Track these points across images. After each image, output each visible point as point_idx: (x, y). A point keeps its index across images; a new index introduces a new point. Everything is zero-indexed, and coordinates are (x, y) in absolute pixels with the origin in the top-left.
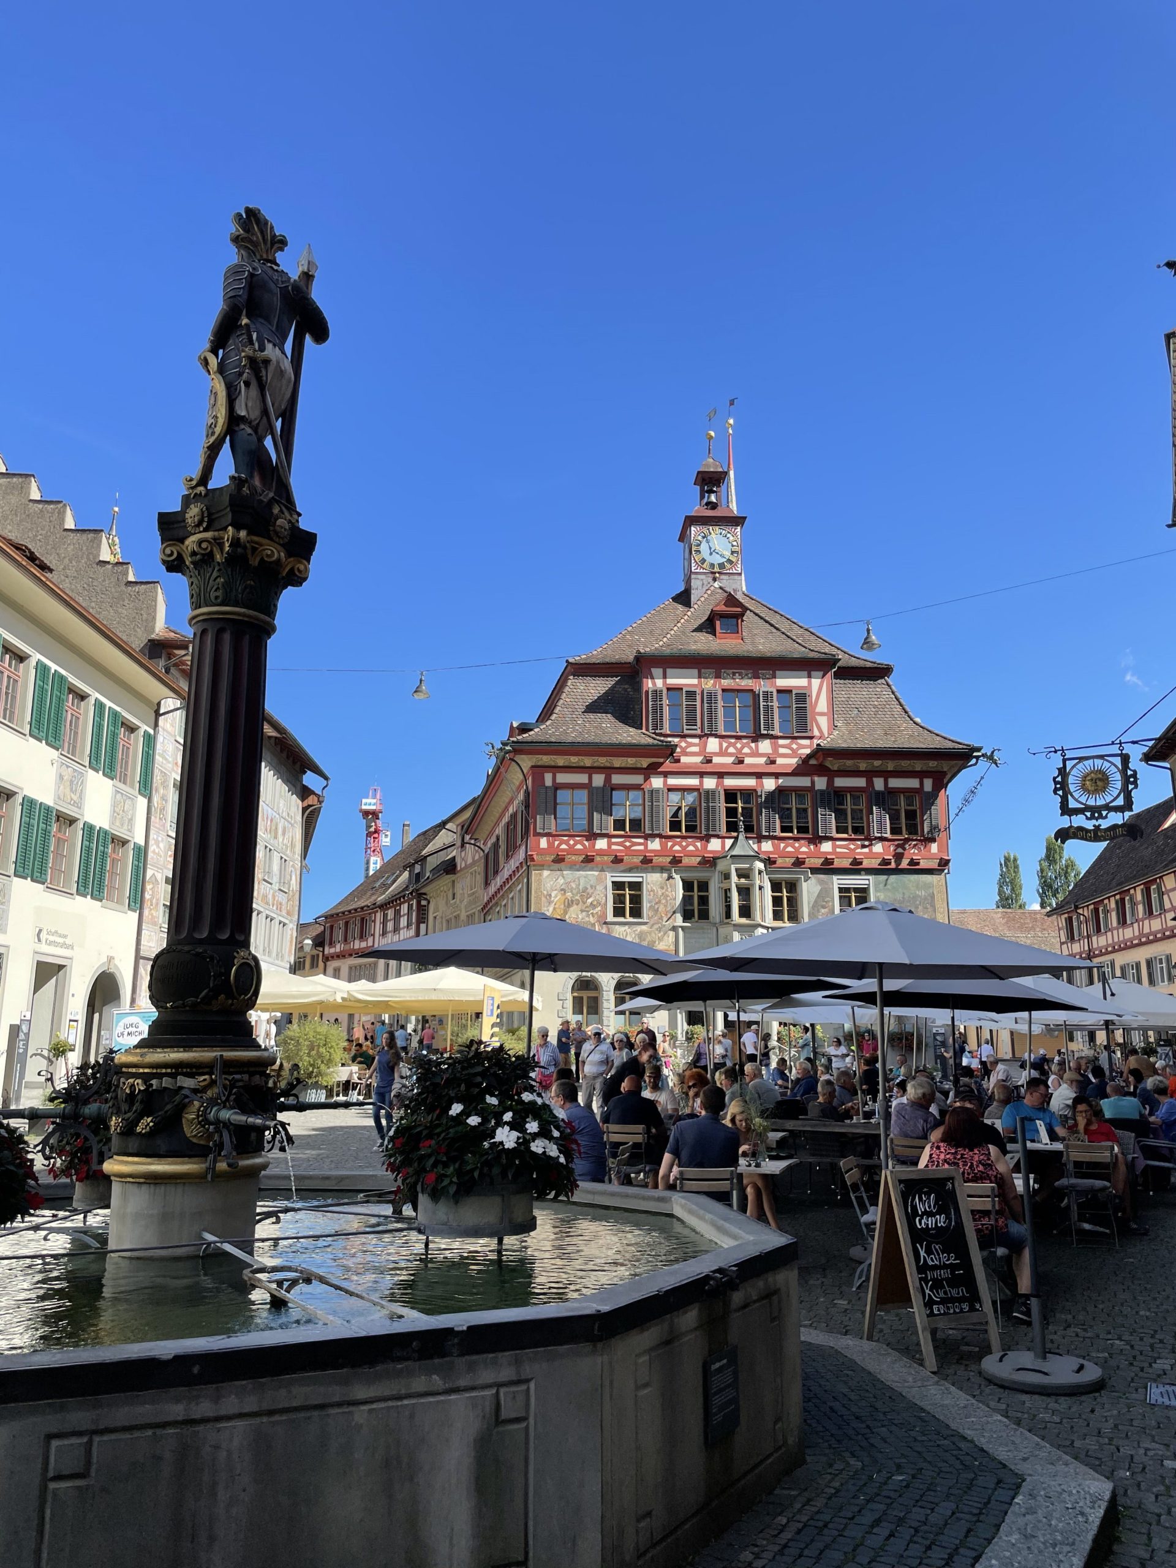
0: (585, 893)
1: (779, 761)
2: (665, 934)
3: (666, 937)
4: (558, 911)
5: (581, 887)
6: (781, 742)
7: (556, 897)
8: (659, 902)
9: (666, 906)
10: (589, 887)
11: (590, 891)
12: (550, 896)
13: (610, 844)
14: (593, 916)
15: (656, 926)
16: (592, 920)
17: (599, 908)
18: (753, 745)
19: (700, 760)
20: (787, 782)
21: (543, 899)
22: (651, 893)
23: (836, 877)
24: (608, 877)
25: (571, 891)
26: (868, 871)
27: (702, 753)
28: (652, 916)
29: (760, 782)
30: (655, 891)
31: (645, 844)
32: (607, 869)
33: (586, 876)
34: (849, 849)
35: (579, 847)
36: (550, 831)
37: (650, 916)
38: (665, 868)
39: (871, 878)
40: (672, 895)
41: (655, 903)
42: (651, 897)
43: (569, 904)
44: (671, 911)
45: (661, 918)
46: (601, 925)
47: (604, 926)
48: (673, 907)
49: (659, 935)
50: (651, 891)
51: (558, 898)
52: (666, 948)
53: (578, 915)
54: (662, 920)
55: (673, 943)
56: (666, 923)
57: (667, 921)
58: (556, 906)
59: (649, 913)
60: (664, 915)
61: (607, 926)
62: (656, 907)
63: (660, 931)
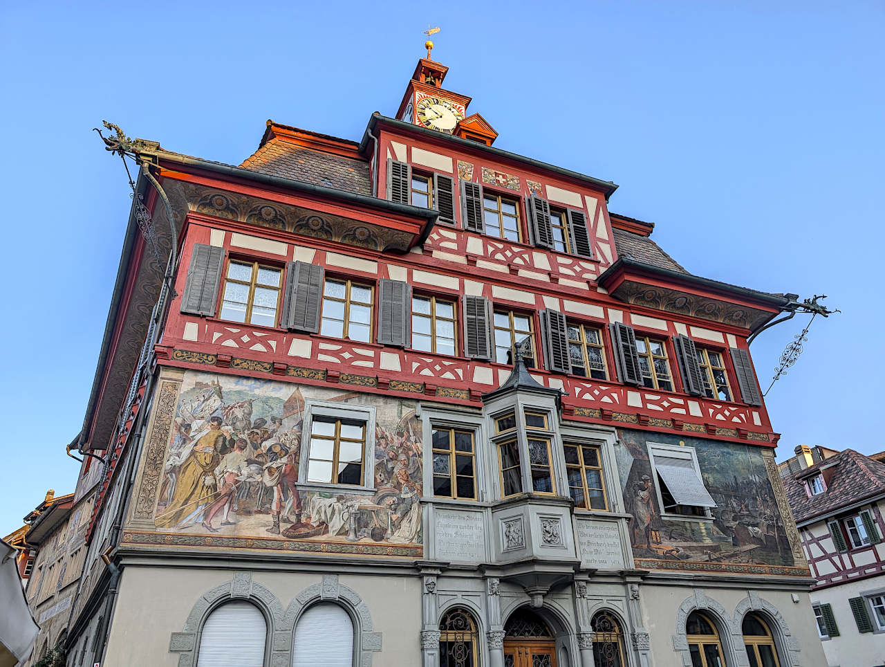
0: (259, 431)
1: (562, 281)
2: (405, 514)
3: (405, 523)
4: (201, 458)
5: (253, 418)
6: (561, 260)
7: (200, 430)
8: (394, 458)
9: (406, 466)
10: (268, 419)
11: (270, 426)
12: (188, 427)
13: (315, 351)
14: (271, 473)
15: (389, 500)
16: (268, 481)
17: (284, 460)
18: (526, 256)
19: (462, 260)
20: (573, 307)
21: (173, 431)
22: (383, 442)
23: (650, 445)
24: (307, 408)
25: (234, 424)
26: (688, 438)
27: (462, 250)
28: (383, 481)
29: (540, 302)
30: (389, 439)
31: (377, 360)
32: (305, 393)
33: (266, 401)
34: (663, 407)
35: (259, 347)
36: (205, 313)
37: (379, 481)
38: (406, 402)
39: (693, 450)
40: (417, 448)
41: (387, 458)
42: (381, 447)
43: (225, 447)
44: (414, 477)
45: (398, 486)
46: (284, 491)
47: (290, 493)
48: (419, 469)
49: (394, 517)
50: (382, 438)
51: (204, 433)
52: (407, 542)
53: (239, 469)
54: (400, 490)
55: (419, 534)
56: (406, 496)
57: (407, 493)
58: (197, 448)
59: (378, 476)
60: (402, 482)
61: (297, 495)
62: (390, 466)
63: (395, 510)
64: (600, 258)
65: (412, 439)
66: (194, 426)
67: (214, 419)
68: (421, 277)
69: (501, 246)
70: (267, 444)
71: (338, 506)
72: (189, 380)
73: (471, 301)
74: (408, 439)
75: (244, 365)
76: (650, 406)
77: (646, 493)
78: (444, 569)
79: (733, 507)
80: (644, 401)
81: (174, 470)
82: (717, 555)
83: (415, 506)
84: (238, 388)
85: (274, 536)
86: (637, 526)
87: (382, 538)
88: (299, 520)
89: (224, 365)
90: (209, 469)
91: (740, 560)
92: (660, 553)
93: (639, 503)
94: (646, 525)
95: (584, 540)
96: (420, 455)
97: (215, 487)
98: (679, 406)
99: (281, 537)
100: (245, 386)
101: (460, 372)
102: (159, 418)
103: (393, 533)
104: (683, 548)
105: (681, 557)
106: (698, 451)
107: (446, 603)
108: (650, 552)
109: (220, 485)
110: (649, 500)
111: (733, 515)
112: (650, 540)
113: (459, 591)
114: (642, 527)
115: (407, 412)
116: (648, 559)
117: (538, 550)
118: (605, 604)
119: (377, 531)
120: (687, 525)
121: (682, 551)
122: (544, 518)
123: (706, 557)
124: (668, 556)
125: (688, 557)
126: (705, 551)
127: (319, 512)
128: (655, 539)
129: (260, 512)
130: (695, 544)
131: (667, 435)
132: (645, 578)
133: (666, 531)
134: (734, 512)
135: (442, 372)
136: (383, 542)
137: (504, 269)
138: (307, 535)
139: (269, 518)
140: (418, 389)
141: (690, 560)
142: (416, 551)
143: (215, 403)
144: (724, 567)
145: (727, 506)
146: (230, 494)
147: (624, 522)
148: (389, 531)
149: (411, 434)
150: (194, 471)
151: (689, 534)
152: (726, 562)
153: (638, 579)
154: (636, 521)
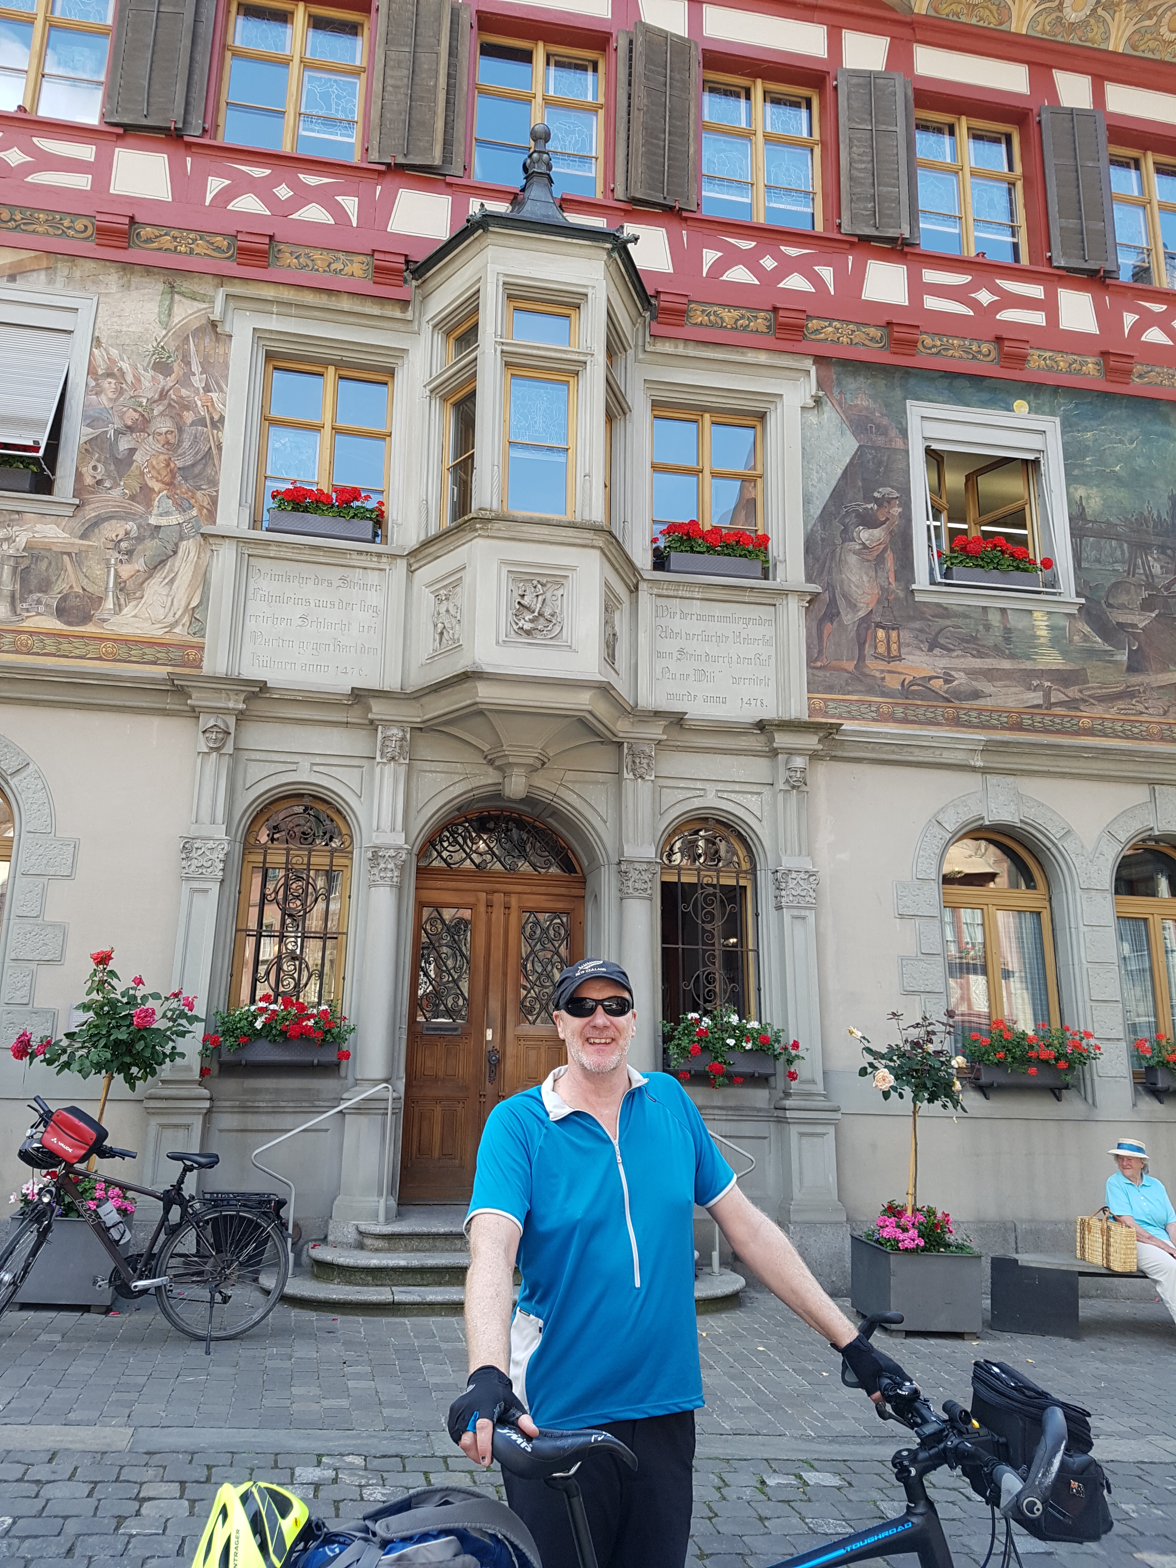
2: (157, 565)
3: (155, 588)
9: (172, 447)
15: (114, 530)
20: (733, 26)
22: (109, 385)
23: (917, 409)
26: (1043, 392)
28: (99, 482)
30: (129, 378)
31: (101, 169)
34: (974, 304)
37: (89, 481)
38: (186, 285)
39: (1052, 425)
40: (210, 406)
41: (118, 424)
42: (103, 399)
44: (193, 475)
45: (145, 495)
48: (208, 458)
49: (126, 571)
50: (109, 375)
52: (157, 632)
54: (149, 505)
55: (195, 613)
56: (163, 521)
57: (167, 513)
59: (88, 471)
60: (157, 486)
62: (124, 444)
63: (130, 553)
65: (198, 381)
74: (185, 380)
76: (932, 303)
77: (878, 533)
78: (256, 697)
79: (1150, 575)
80: (917, 288)
82: (1073, 692)
83: (189, 546)
86: (831, 614)
87: (86, 619)
91: (1140, 707)
92: (892, 682)
93: (853, 559)
94: (862, 614)
95: (670, 645)
98: (1026, 303)
101: (350, 204)
103: (119, 607)
104: (972, 673)
105: (958, 695)
106: (1067, 426)
107: (266, 779)
110: (885, 550)
111: (1145, 594)
112: (868, 650)
113: (303, 755)
114: (849, 618)
115: (185, 311)
116: (855, 698)
118: (711, 800)
119: (73, 602)
120: (994, 619)
121: (961, 679)
122: (521, 575)
123: (1036, 698)
124: (915, 692)
125: (976, 695)
126: (1035, 683)
128: (882, 649)
130: (1006, 664)
131: (976, 379)
132: (833, 742)
133: (921, 631)
134: (1149, 586)
135: (296, 204)
136: (89, 629)
140: (218, 249)
141: (984, 703)
142: (184, 653)
144: (1086, 722)
145: (1131, 571)
147: (797, 604)
148: (109, 604)
149: (196, 368)
151: (995, 637)
152: (1098, 711)
153: (811, 741)
154: (833, 602)
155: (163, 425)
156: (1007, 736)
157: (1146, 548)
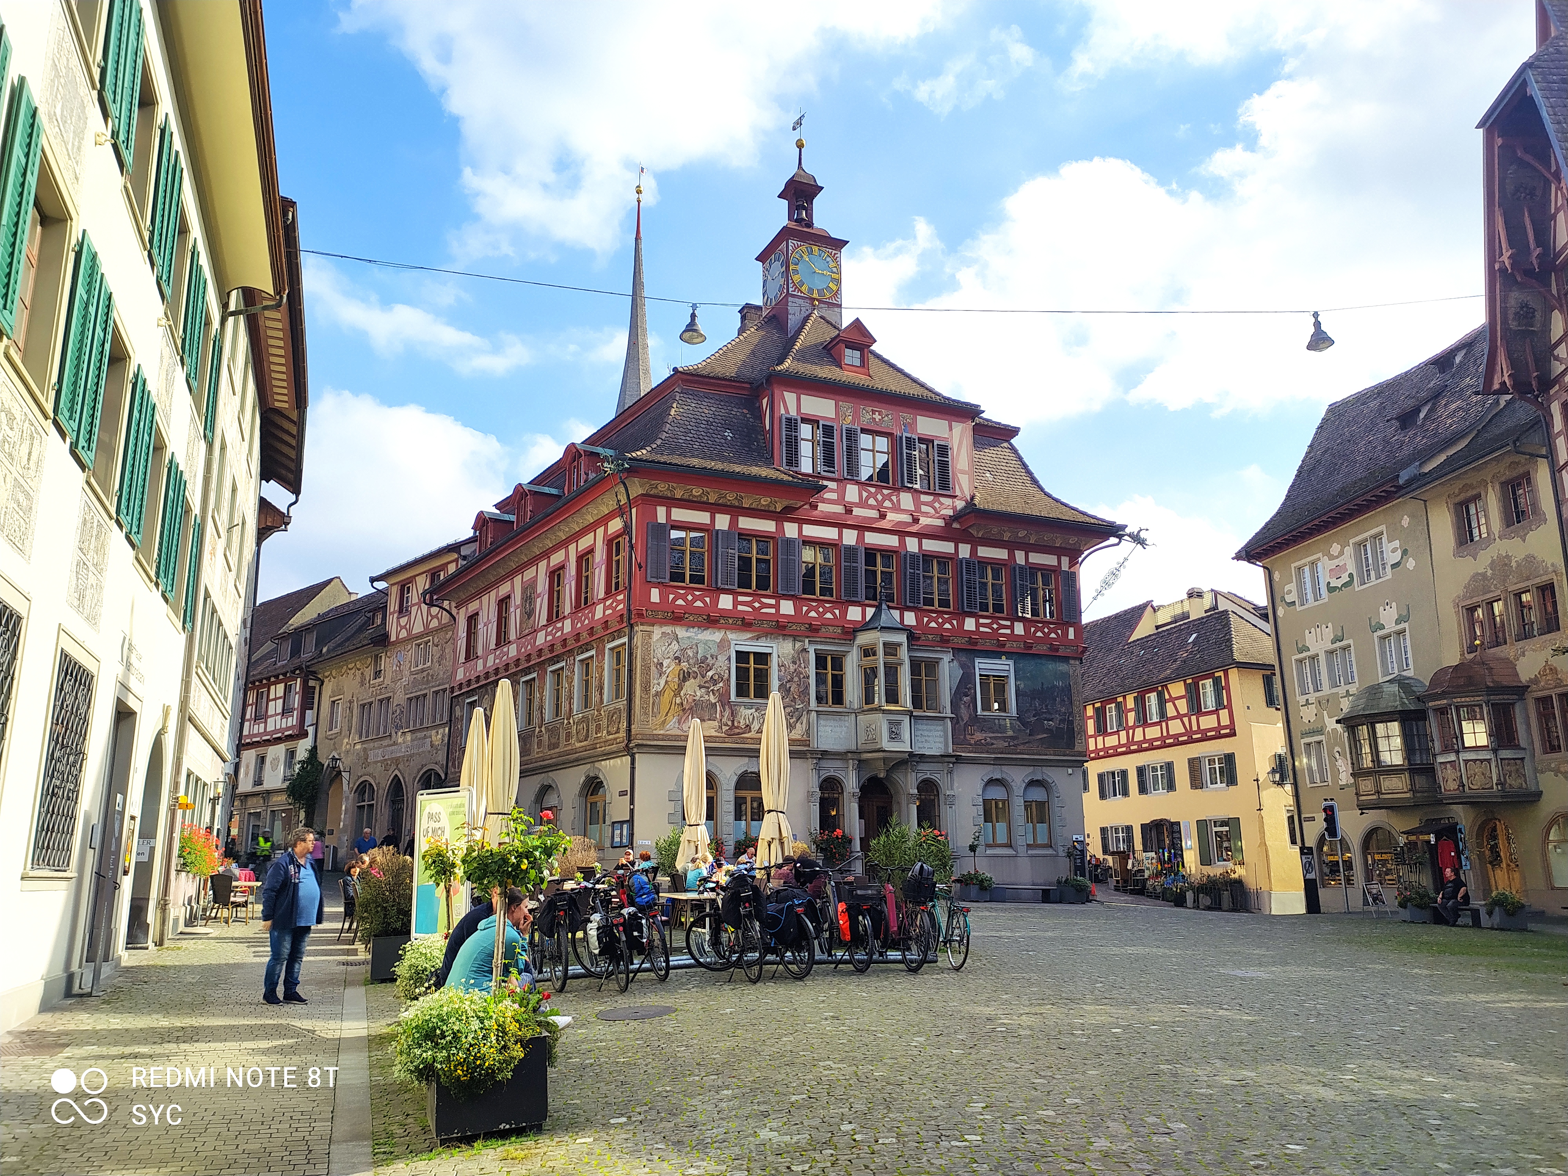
0: (704, 664)
1: (922, 521)
2: (798, 719)
3: (798, 725)
4: (672, 685)
5: (699, 656)
6: (924, 498)
7: (668, 666)
8: (791, 680)
9: (799, 685)
11: (710, 661)
12: (661, 665)
13: (735, 603)
14: (714, 694)
15: (788, 710)
16: (713, 699)
17: (721, 684)
18: (894, 498)
19: (839, 509)
20: (930, 545)
21: (653, 668)
22: (783, 668)
23: (977, 661)
24: (732, 646)
25: (688, 661)
26: (1009, 655)
27: (841, 501)
28: (784, 697)
29: (902, 543)
30: (787, 666)
31: (777, 607)
32: (731, 636)
33: (706, 643)
34: (992, 629)
35: (699, 604)
36: (663, 581)
38: (798, 638)
39: (1011, 662)
40: (806, 672)
41: (786, 680)
42: (782, 672)
43: (685, 677)
44: (805, 692)
45: (794, 699)
46: (723, 706)
47: (727, 707)
48: (807, 687)
49: (792, 721)
50: (783, 665)
51: (671, 669)
52: (799, 737)
53: (695, 692)
54: (796, 702)
55: (808, 731)
56: (799, 706)
57: (799, 704)
58: (669, 679)
59: (781, 693)
60: (796, 696)
61: (731, 707)
62: (788, 685)
63: (792, 716)
64: (958, 493)
65: (803, 665)
66: (666, 663)
67: (676, 658)
68: (810, 531)
69: (873, 490)
70: (710, 674)
71: (757, 714)
72: (657, 632)
73: (849, 548)
74: (800, 666)
75: (691, 618)
76: (982, 629)
77: (968, 698)
78: (825, 755)
79: (1036, 706)
80: (978, 625)
81: (657, 694)
82: (1015, 742)
83: (805, 713)
84: (688, 634)
85: (720, 735)
86: (958, 722)
88: (733, 724)
89: (677, 618)
90: (677, 693)
91: (1032, 746)
92: (972, 742)
93: (962, 706)
94: (965, 722)
95: (919, 733)
96: (808, 677)
97: (682, 704)
98: (1006, 627)
99: (723, 735)
100: (692, 633)
101: (837, 612)
102: (643, 659)
103: (791, 731)
104: (991, 738)
105: (987, 744)
106: (1015, 664)
107: (825, 774)
108: (965, 742)
109: (685, 703)
110: (970, 703)
111: (1034, 712)
112: (967, 733)
113: (832, 768)
114: (962, 723)
115: (798, 645)
116: (963, 746)
117: (887, 745)
118: (928, 776)
120: (997, 721)
121: (989, 739)
122: (890, 722)
123: (1006, 744)
124: (979, 746)
125: (993, 744)
126: (1006, 740)
127: (744, 719)
128: (970, 732)
129: (710, 720)
130: (1000, 735)
131: (992, 652)
132: (959, 760)
133: (979, 726)
134: (1035, 710)
135: (824, 613)
137: (874, 514)
138: (739, 734)
139: (716, 723)
140: (806, 628)
141: (995, 746)
142: (806, 743)
143: (675, 647)
144: (1018, 751)
145: (1031, 706)
146: (691, 709)
147: (949, 720)
149: (802, 662)
150: (668, 694)
151: (997, 727)
152: (1021, 747)
153: (954, 760)
154: (958, 720)
155: (796, 679)
156: (999, 756)
157: (1035, 699)
